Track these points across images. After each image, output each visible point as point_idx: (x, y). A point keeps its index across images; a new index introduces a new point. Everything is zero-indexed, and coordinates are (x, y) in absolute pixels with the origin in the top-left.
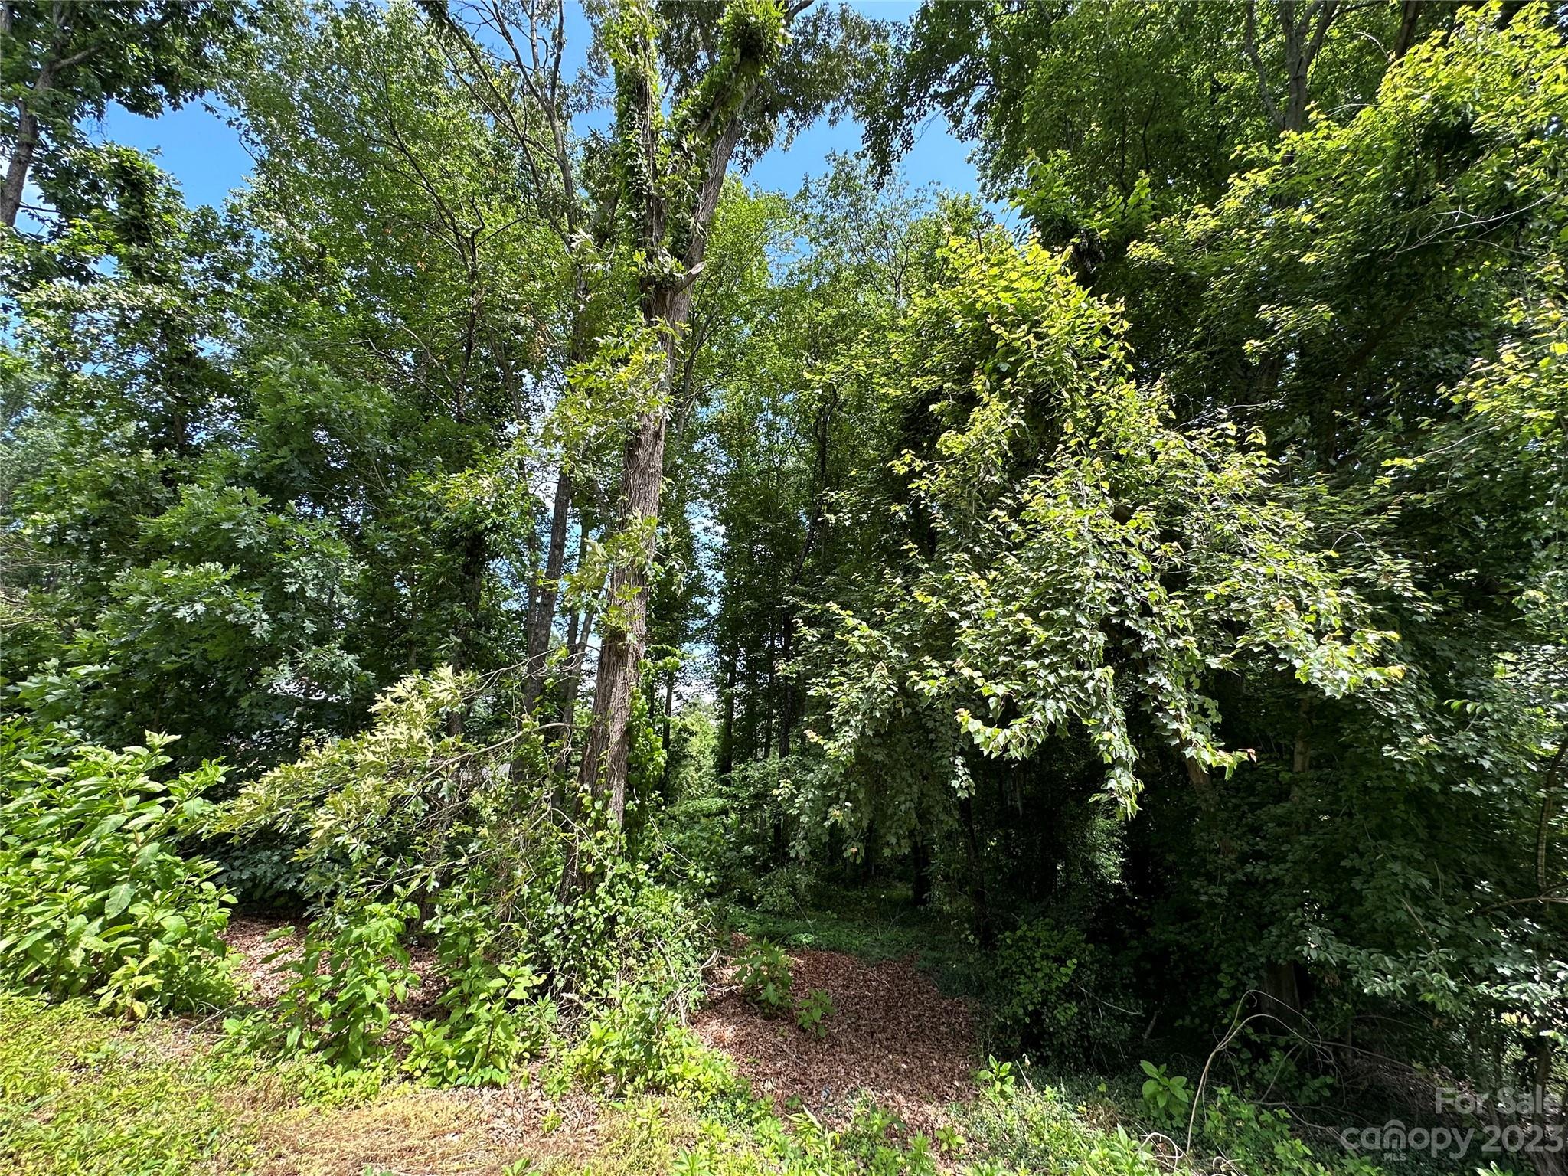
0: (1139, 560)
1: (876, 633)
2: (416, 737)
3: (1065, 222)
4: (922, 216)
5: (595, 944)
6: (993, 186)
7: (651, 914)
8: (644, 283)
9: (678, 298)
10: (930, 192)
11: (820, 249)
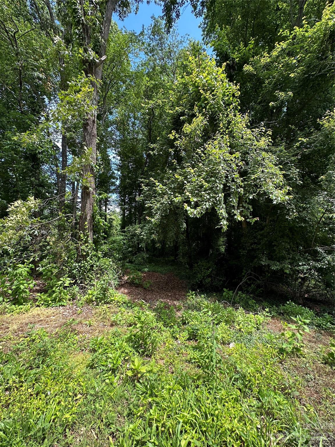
0: (234, 166)
1: (164, 187)
2: (24, 218)
3: (226, 54)
4: (183, 48)
5: (88, 272)
6: (207, 38)
7: (103, 264)
8: (84, 62)
9: (97, 69)
10: (186, 38)
11: (148, 57)
